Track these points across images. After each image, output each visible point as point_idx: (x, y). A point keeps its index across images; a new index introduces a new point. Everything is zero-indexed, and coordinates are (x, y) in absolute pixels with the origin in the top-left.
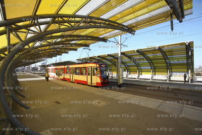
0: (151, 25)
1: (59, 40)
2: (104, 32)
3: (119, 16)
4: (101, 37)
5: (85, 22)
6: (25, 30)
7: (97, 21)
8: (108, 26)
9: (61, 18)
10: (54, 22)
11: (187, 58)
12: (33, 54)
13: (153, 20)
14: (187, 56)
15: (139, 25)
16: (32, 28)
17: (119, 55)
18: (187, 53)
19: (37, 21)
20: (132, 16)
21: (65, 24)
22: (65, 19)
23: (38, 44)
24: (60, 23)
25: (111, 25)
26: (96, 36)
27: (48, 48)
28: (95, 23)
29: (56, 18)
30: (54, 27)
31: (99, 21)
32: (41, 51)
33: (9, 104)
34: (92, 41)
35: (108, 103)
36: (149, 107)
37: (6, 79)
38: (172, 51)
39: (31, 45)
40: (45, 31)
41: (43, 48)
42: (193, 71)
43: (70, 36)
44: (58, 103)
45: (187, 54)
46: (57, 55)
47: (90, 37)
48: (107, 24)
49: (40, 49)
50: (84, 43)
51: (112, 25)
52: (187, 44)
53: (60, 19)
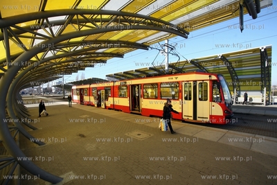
0: (211, 23)
1: (80, 48)
2: (143, 35)
3: (165, 11)
4: (140, 42)
5: (116, 21)
6: (31, 35)
7: (134, 19)
8: (149, 26)
9: (82, 15)
10: (71, 21)
11: (262, 71)
12: (44, 69)
13: (214, 16)
14: (262, 68)
15: (195, 24)
16: (41, 31)
17: (166, 68)
18: (263, 63)
19: (47, 20)
20: (184, 10)
21: (88, 24)
22: (87, 16)
23: (50, 54)
24: (79, 22)
25: (154, 24)
26: (132, 41)
27: (64, 59)
28: (130, 21)
29: (73, 15)
30: (71, 28)
31: (137, 19)
32: (55, 64)
33: (15, 139)
34: (128, 49)
35: (152, 135)
36: (208, 139)
37: (8, 104)
38: (240, 61)
39: (40, 55)
40: (60, 34)
41: (58, 60)
42: (269, 89)
43: (96, 42)
44: (83, 136)
45: (261, 65)
46: (78, 70)
47: (124, 42)
48: (149, 24)
49: (53, 61)
50: (116, 52)
51: (156, 25)
52: (263, 50)
53: (80, 17)
